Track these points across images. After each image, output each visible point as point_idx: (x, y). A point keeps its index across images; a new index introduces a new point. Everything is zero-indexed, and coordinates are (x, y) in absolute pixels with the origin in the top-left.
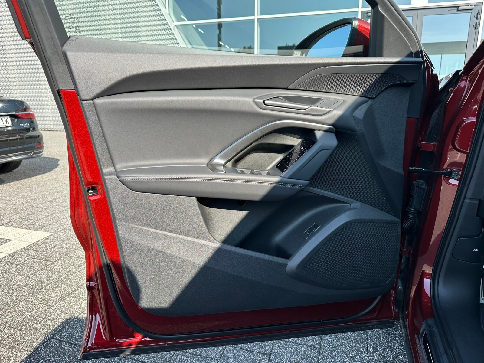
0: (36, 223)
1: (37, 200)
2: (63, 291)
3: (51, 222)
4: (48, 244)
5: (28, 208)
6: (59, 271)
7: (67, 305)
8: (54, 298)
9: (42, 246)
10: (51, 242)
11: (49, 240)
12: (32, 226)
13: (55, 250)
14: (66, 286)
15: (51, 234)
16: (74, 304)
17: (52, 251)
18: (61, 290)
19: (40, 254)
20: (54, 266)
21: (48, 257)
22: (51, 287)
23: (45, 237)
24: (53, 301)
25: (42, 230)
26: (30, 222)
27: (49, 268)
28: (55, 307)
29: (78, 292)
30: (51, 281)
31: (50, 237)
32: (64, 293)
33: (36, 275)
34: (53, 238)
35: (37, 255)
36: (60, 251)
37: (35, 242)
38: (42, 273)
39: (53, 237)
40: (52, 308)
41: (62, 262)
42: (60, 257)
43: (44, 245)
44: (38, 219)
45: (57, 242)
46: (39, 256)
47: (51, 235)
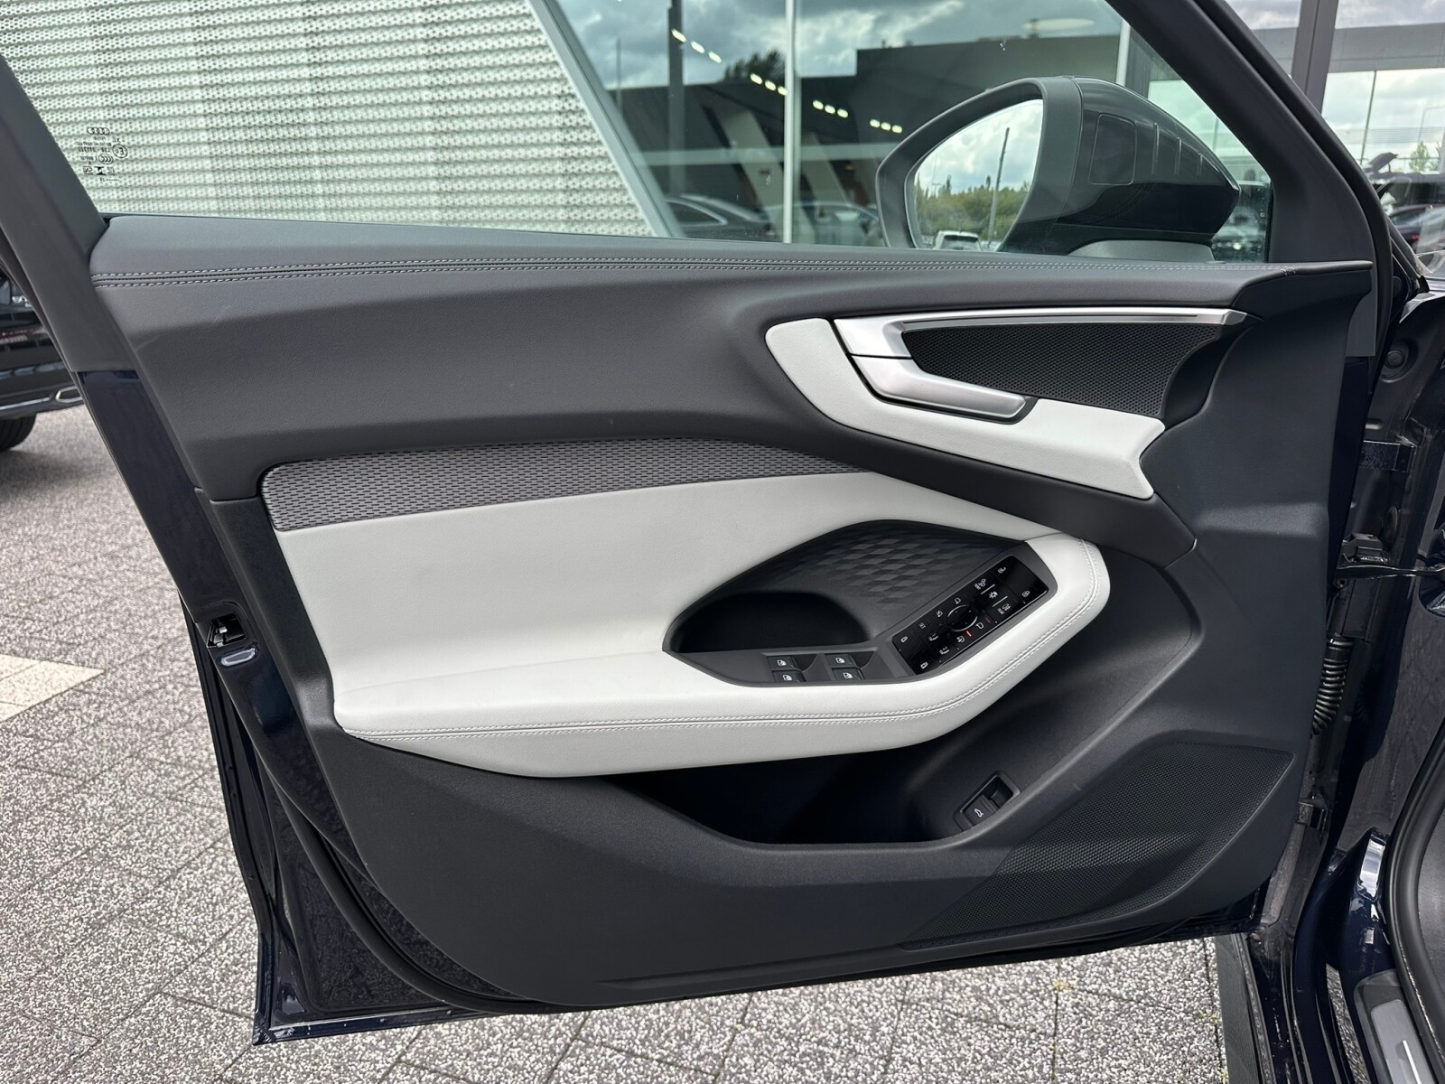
0: (53, 634)
1: (69, 550)
2: (102, 897)
3: (102, 630)
4: (78, 713)
5: (33, 580)
6: (101, 818)
7: (109, 957)
8: (67, 925)
9: (56, 718)
10: (89, 703)
11: (85, 698)
12: (35, 644)
13: (99, 735)
14: (116, 879)
15: (95, 672)
16: (133, 951)
17: (90, 737)
18: (96, 892)
19: (46, 748)
20: (86, 796)
21: (72, 763)
22: (64, 883)
23: (72, 685)
24: (63, 938)
25: (68, 659)
26: (32, 631)
27: (66, 804)
28: (64, 966)
29: (153, 903)
30: (68, 858)
31: (91, 685)
32: (106, 907)
33: (20, 832)
34: (99, 689)
35: (33, 755)
36: (114, 739)
37: (34, 703)
38: (40, 824)
39: (98, 685)
40: (54, 968)
41: (117, 782)
42: (114, 760)
43: (64, 716)
44: (61, 620)
45: (110, 706)
46: (41, 757)
47: (95, 678)
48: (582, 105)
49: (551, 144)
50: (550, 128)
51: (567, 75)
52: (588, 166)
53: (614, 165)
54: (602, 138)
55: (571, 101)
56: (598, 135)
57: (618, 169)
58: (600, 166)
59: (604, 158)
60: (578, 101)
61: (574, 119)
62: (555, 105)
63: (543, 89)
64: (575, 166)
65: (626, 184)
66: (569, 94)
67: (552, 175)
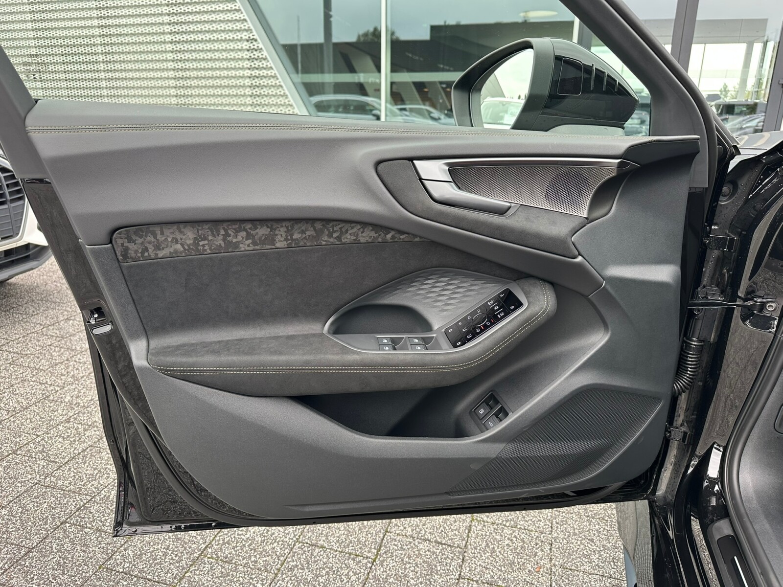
48: (261, 46)
49: (243, 68)
50: (242, 59)
51: (252, 27)
52: (265, 82)
53: (280, 81)
54: (272, 65)
55: (254, 43)
56: (270, 64)
57: (282, 84)
58: (272, 82)
59: (274, 77)
60: (259, 43)
61: (257, 54)
62: (246, 45)
63: (238, 36)
64: (257, 82)
65: (287, 93)
66: (253, 39)
67: (243, 86)
